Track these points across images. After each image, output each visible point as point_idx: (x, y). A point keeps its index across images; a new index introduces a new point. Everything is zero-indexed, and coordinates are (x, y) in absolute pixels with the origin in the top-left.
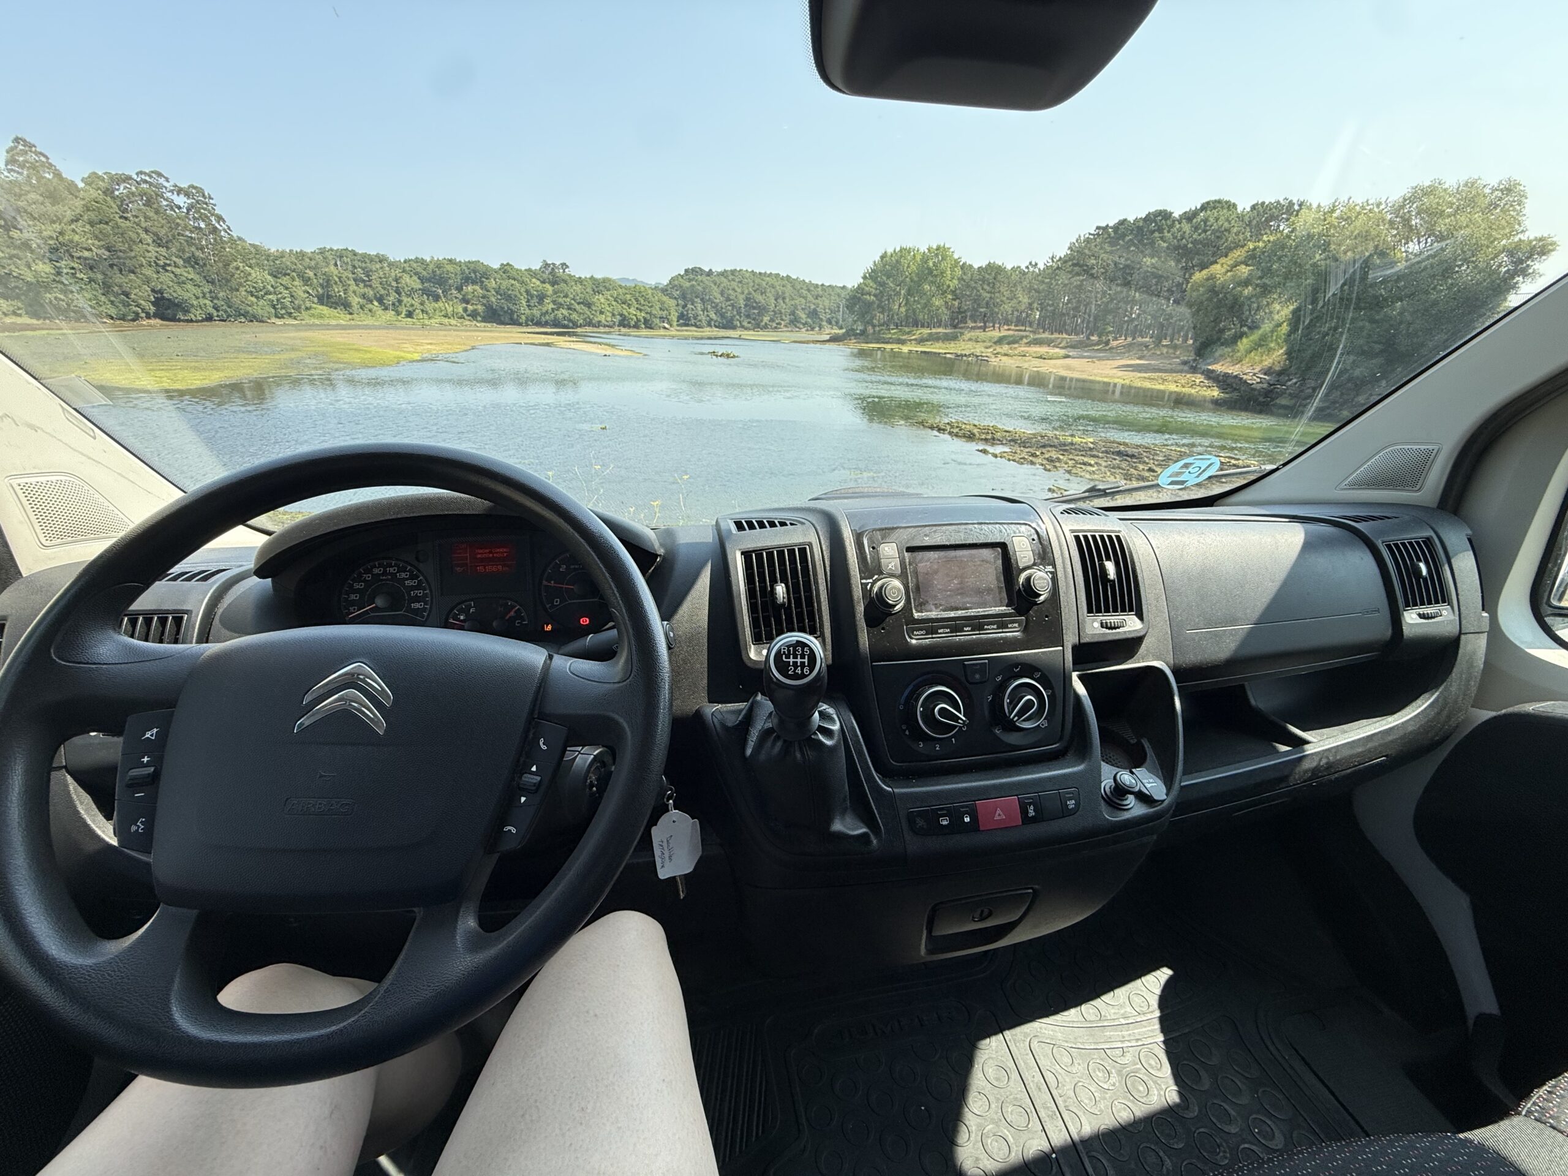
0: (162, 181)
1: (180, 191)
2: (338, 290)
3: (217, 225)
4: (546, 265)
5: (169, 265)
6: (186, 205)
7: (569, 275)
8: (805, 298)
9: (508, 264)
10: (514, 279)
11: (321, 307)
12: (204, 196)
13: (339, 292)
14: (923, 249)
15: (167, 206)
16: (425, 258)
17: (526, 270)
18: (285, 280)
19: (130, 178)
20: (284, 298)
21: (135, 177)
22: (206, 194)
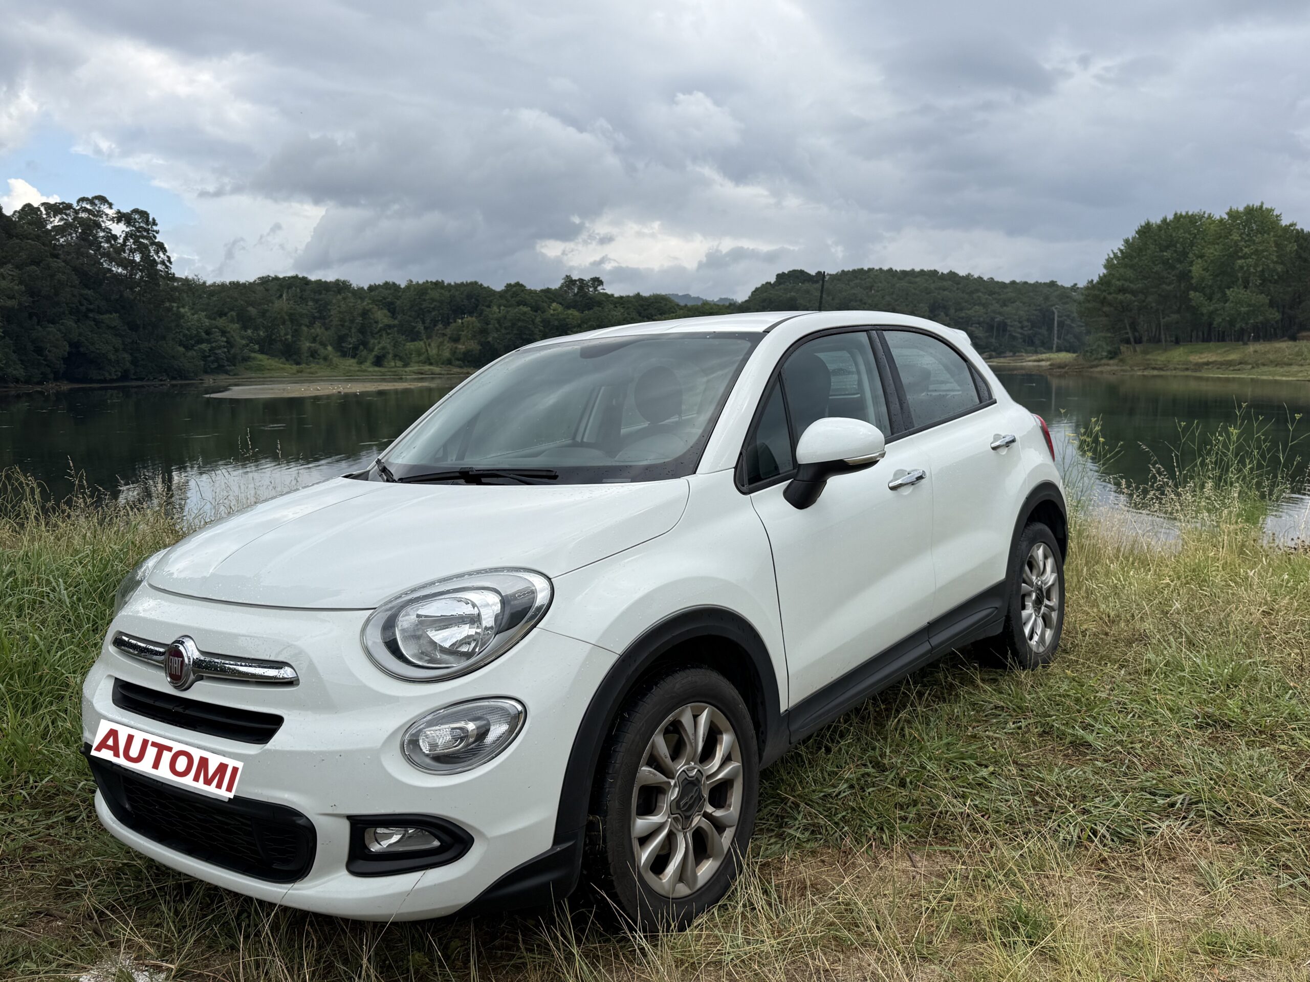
0: (105, 208)
1: (121, 217)
2: (284, 332)
3: (156, 258)
4: (570, 282)
5: (91, 311)
6: (123, 235)
7: (606, 294)
8: (984, 306)
9: (518, 284)
10: (525, 304)
11: (260, 356)
12: (147, 223)
13: (286, 334)
14: (1220, 213)
15: (103, 237)
16: (397, 283)
17: (542, 291)
18: (221, 322)
19: (69, 206)
20: (220, 347)
21: (75, 205)
22: (151, 219)
